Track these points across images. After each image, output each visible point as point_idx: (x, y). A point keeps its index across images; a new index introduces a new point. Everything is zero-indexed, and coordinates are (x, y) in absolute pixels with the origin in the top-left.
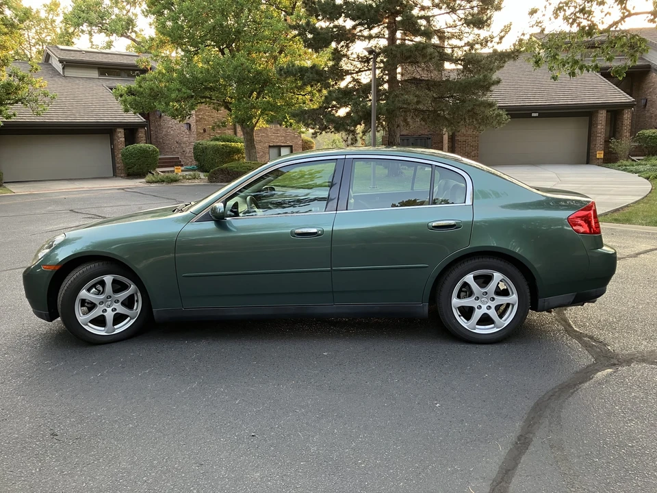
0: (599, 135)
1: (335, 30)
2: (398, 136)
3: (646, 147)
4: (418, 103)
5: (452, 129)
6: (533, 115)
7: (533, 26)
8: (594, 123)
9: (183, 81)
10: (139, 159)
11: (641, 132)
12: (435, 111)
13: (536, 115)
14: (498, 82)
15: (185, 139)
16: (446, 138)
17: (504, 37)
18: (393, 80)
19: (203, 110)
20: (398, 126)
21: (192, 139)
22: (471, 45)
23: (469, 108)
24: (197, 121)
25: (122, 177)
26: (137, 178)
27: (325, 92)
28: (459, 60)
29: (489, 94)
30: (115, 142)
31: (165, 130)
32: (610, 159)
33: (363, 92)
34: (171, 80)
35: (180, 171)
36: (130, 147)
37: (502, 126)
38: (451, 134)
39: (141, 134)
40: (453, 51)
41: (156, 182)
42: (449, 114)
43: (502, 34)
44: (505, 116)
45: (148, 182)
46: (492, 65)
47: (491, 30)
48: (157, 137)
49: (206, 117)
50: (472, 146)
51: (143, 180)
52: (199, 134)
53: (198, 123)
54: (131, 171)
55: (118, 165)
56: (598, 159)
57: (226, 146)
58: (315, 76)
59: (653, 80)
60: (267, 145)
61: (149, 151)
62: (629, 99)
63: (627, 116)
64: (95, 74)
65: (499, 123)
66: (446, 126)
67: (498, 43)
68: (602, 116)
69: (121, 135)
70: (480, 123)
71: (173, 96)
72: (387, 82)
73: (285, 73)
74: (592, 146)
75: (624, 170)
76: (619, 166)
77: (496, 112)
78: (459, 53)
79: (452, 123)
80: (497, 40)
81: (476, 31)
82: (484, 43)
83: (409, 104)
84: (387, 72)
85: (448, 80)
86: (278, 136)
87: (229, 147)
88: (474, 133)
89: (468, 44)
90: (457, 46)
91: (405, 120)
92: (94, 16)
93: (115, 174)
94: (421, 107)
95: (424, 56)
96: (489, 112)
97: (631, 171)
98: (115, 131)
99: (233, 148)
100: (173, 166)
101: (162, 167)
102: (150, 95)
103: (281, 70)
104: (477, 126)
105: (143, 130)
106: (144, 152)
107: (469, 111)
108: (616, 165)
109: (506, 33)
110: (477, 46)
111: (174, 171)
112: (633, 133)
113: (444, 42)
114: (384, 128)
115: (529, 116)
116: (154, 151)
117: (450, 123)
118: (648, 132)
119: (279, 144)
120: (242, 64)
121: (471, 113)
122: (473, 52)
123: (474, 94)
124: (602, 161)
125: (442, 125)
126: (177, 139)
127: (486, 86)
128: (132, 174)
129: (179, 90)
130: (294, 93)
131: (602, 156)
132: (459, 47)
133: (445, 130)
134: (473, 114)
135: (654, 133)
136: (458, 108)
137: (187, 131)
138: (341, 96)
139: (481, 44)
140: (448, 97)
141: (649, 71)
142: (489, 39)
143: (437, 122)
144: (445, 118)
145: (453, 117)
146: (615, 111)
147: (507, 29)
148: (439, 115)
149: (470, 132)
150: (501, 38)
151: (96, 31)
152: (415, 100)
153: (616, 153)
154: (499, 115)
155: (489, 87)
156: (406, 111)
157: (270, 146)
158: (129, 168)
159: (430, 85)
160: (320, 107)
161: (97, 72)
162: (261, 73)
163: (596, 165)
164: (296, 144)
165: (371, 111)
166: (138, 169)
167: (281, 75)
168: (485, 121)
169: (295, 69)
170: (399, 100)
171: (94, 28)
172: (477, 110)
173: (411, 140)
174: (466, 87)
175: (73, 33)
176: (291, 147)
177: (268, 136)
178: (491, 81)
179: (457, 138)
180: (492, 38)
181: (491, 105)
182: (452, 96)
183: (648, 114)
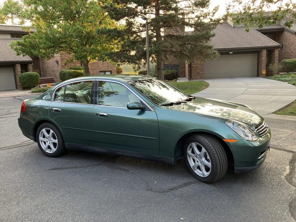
0: (263, 62)
1: (127, 10)
2: (162, 65)
3: (287, 68)
4: (172, 47)
5: (190, 61)
6: (230, 53)
7: (234, 2)
8: (260, 56)
9: (48, 38)
10: (28, 80)
11: (283, 60)
12: (181, 52)
13: (232, 53)
14: (214, 35)
15: (56, 69)
16: (187, 65)
17: (215, 13)
18: (158, 36)
19: (64, 54)
20: (162, 60)
21: (59, 69)
22: (199, 17)
23: (199, 49)
24: (61, 60)
25: (20, 89)
26: (27, 90)
27: (122, 42)
28: (193, 24)
29: (209, 42)
30: (16, 71)
31: (46, 65)
32: (269, 74)
33: (143, 42)
34: (41, 38)
35: (50, 85)
36: (24, 74)
37: (216, 59)
38: (189, 63)
39: (30, 67)
40: (189, 21)
41: (36, 92)
42: (188, 53)
43: (214, 11)
44: (217, 54)
45: (33, 92)
46: (210, 27)
47: (209, 9)
48: (43, 68)
49: (66, 58)
50: (200, 69)
51: (30, 91)
52: (62, 66)
53: (62, 61)
54: (24, 86)
55: (18, 83)
56: (263, 74)
57: (75, 72)
58: (117, 34)
59: (286, 35)
60: (98, 71)
61: (34, 76)
62: (277, 44)
63: (277, 52)
64: (9, 37)
65: (215, 57)
66: (187, 59)
67: (212, 16)
68: (264, 53)
69: (18, 68)
70: (204, 58)
71: (42, 46)
72: (155, 37)
73: (101, 33)
74: (260, 68)
75: (279, 80)
76: (275, 78)
77: (213, 51)
78: (192, 22)
79: (190, 58)
80: (211, 14)
81: (201, 9)
82: (205, 16)
83: (167, 48)
84: (155, 31)
85: (187, 35)
86: (104, 66)
87: (77, 72)
88: (201, 63)
89: (197, 17)
90: (191, 18)
91: (165, 57)
92: (13, 9)
93: (17, 88)
94: (174, 50)
95: (174, 21)
96: (209, 51)
97: (282, 81)
98: (15, 65)
99: (79, 73)
100: (46, 83)
101: (42, 83)
102: (30, 46)
103: (99, 31)
104: (203, 59)
105: (31, 65)
106: (30, 76)
107: (199, 51)
108: (273, 77)
109: (216, 11)
110: (202, 18)
111: (46, 86)
112: (279, 61)
113: (184, 16)
114: (155, 61)
115: (228, 53)
116: (36, 75)
117: (189, 58)
118: (287, 60)
119: (105, 70)
120: (78, 29)
121: (200, 52)
122: (200, 21)
123: (201, 42)
124: (265, 75)
125: (185, 59)
126: (52, 69)
127: (207, 37)
128: (25, 88)
129: (45, 44)
130: (107, 44)
131: (265, 73)
132: (192, 18)
133: (186, 61)
134: (201, 53)
135: (290, 61)
136: (193, 50)
137: (56, 65)
138: (130, 44)
139: (204, 17)
140: (187, 44)
141: (283, 31)
142: (208, 14)
143: (182, 57)
144: (187, 55)
145: (191, 55)
146: (270, 51)
147: (216, 9)
148: (183, 54)
149: (199, 62)
150: (214, 14)
151: (15, 17)
152: (170, 46)
153: (272, 71)
154: (214, 53)
155: (209, 38)
156: (166, 51)
157: (100, 71)
158: (23, 85)
159: (178, 38)
160: (121, 50)
161: (10, 36)
162: (89, 33)
163: (262, 77)
164: (114, 70)
165: (146, 52)
166: (27, 85)
167: (99, 34)
168: (207, 56)
169: (106, 31)
170: (161, 46)
171: (14, 15)
172: (203, 51)
173: (170, 67)
174: (197, 38)
175: (4, 18)
176: (111, 71)
177: (99, 66)
178: (210, 35)
179: (192, 66)
180: (209, 14)
181: (210, 47)
182: (190, 44)
183: (284, 52)
